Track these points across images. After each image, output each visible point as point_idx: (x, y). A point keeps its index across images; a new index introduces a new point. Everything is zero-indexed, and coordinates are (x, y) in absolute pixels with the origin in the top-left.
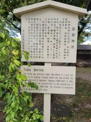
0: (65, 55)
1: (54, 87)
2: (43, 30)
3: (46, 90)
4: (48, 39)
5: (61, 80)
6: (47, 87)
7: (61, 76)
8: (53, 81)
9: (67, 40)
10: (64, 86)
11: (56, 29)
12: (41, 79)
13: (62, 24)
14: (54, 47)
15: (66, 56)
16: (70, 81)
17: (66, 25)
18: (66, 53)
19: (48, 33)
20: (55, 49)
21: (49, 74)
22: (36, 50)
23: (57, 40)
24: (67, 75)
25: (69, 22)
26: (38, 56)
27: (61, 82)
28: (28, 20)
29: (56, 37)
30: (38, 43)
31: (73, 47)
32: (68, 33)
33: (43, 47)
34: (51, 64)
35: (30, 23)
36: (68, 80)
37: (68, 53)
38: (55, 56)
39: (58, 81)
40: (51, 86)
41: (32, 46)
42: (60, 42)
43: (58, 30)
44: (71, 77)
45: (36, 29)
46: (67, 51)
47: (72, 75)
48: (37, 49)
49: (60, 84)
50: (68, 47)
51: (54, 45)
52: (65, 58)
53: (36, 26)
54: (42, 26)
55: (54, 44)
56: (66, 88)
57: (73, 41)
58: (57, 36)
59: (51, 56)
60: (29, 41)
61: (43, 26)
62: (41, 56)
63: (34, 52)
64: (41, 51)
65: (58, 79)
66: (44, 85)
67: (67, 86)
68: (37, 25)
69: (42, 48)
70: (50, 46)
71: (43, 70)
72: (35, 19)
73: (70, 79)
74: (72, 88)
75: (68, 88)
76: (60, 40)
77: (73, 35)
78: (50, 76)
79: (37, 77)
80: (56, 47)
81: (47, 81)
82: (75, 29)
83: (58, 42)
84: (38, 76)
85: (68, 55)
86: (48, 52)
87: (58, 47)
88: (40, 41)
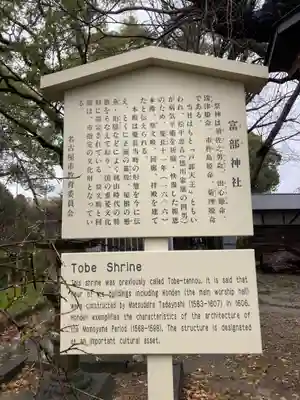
0: (212, 211)
1: (184, 328)
2: (135, 134)
3: (153, 341)
4: (153, 159)
5: (205, 299)
6: (157, 328)
7: (204, 286)
8: (181, 304)
9: (215, 162)
10: (219, 322)
11: (176, 129)
12: (134, 299)
13: (194, 112)
14: (174, 185)
15: (217, 215)
16: (238, 303)
17: (207, 115)
18: (217, 203)
19: (152, 142)
20: (177, 191)
21: (159, 282)
22: (112, 200)
23: (183, 163)
24: (226, 281)
25: (217, 106)
26: (122, 218)
27: (207, 309)
28: (85, 107)
29: (177, 154)
30: (121, 173)
31: (236, 182)
32: (218, 140)
33: (136, 186)
34: (165, 245)
35: (94, 115)
36: (233, 299)
37: (222, 201)
38: (180, 216)
39: (197, 304)
40: (173, 323)
41: (99, 187)
42: (192, 167)
43: (181, 132)
44: (242, 286)
45: (111, 132)
46: (217, 197)
47: (244, 280)
48: (116, 195)
49: (203, 316)
50: (221, 183)
51: (174, 180)
52: (213, 220)
53: (111, 122)
54: (130, 122)
55: (173, 176)
56: (225, 328)
57: (236, 162)
58: (182, 151)
59: (165, 216)
60: (89, 169)
61: (135, 122)
62: (131, 217)
63: (108, 204)
64: (132, 199)
65: (197, 297)
66: (146, 323)
68: (115, 118)
69: (132, 191)
70: (160, 183)
71: (139, 268)
72: (107, 102)
73: (237, 296)
74: (248, 328)
75: (234, 328)
76: (192, 161)
77: (234, 144)
78: (168, 286)
79: (121, 294)
80: (179, 184)
81: (157, 305)
82: (237, 125)
83: (187, 167)
85: (222, 211)
86: (154, 203)
87: (187, 184)
88: (126, 169)
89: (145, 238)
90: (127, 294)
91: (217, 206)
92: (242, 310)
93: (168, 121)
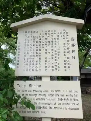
0: (65, 67)
1: (55, 108)
2: (40, 42)
3: (44, 112)
4: (46, 50)
5: (63, 98)
6: (45, 108)
7: (62, 93)
8: (54, 99)
9: (67, 51)
10: (68, 107)
12: (38, 97)
13: (60, 35)
14: (53, 58)
16: (74, 100)
17: (64, 36)
18: (67, 65)
19: (46, 44)
20: (54, 60)
21: (47, 91)
22: (32, 63)
23: (55, 51)
24: (70, 91)
25: (67, 33)
26: (35, 69)
27: (63, 102)
28: (24, 33)
29: (54, 48)
30: (35, 54)
31: (74, 58)
32: (68, 44)
33: (40, 58)
34: (49, 78)
35: (27, 36)
36: (72, 98)
37: (68, 64)
38: (54, 69)
39: (59, 99)
40: (51, 106)
41: (28, 59)
42: (59, 52)
43: (55, 41)
44: (76, 94)
45: (32, 41)
46: (67, 62)
47: (76, 91)
48: (33, 61)
49: (62, 104)
50: (68, 58)
51: (53, 57)
52: (66, 70)
53: (33, 38)
54: (39, 38)
55: (53, 55)
56: (70, 109)
57: (74, 51)
58: (56, 47)
59: (49, 69)
60: (25, 53)
62: (38, 69)
63: (30, 64)
64: (38, 63)
65: (60, 97)
66: (42, 106)
67: (71, 106)
68: (34, 37)
69: (38, 60)
70: (48, 58)
71: (40, 86)
72: (31, 32)
73: (74, 97)
74: (78, 109)
75: (73, 109)
76: (59, 51)
77: (73, 45)
78: (49, 93)
79: (33, 95)
80: (54, 58)
81: (46, 99)
82: (74, 39)
83: (57, 52)
84: (35, 93)
85: (69, 67)
86: (46, 64)
87: (57, 58)
88: (37, 53)
89: (42, 76)
90: (36, 95)
91: (67, 66)
92: (76, 102)
93: (51, 38)
